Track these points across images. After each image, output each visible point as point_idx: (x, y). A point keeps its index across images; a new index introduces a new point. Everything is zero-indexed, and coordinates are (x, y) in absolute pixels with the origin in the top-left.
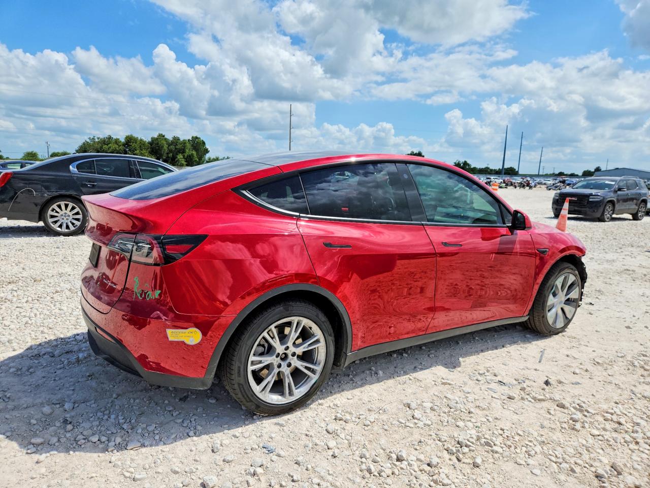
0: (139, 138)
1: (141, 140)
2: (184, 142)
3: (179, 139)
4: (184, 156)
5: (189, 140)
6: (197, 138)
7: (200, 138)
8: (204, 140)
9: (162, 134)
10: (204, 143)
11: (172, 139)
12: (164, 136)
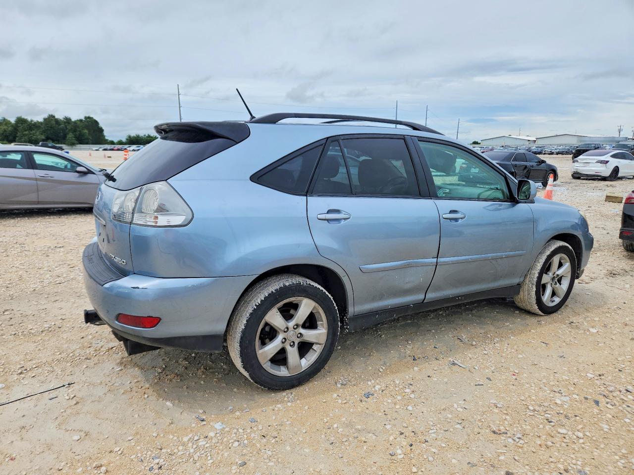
0: (29, 119)
1: (32, 121)
2: (75, 122)
3: (70, 120)
4: (75, 135)
5: (81, 121)
6: (89, 118)
7: (92, 118)
8: (97, 120)
9: (52, 115)
10: (96, 123)
11: (62, 119)
12: (54, 117)
